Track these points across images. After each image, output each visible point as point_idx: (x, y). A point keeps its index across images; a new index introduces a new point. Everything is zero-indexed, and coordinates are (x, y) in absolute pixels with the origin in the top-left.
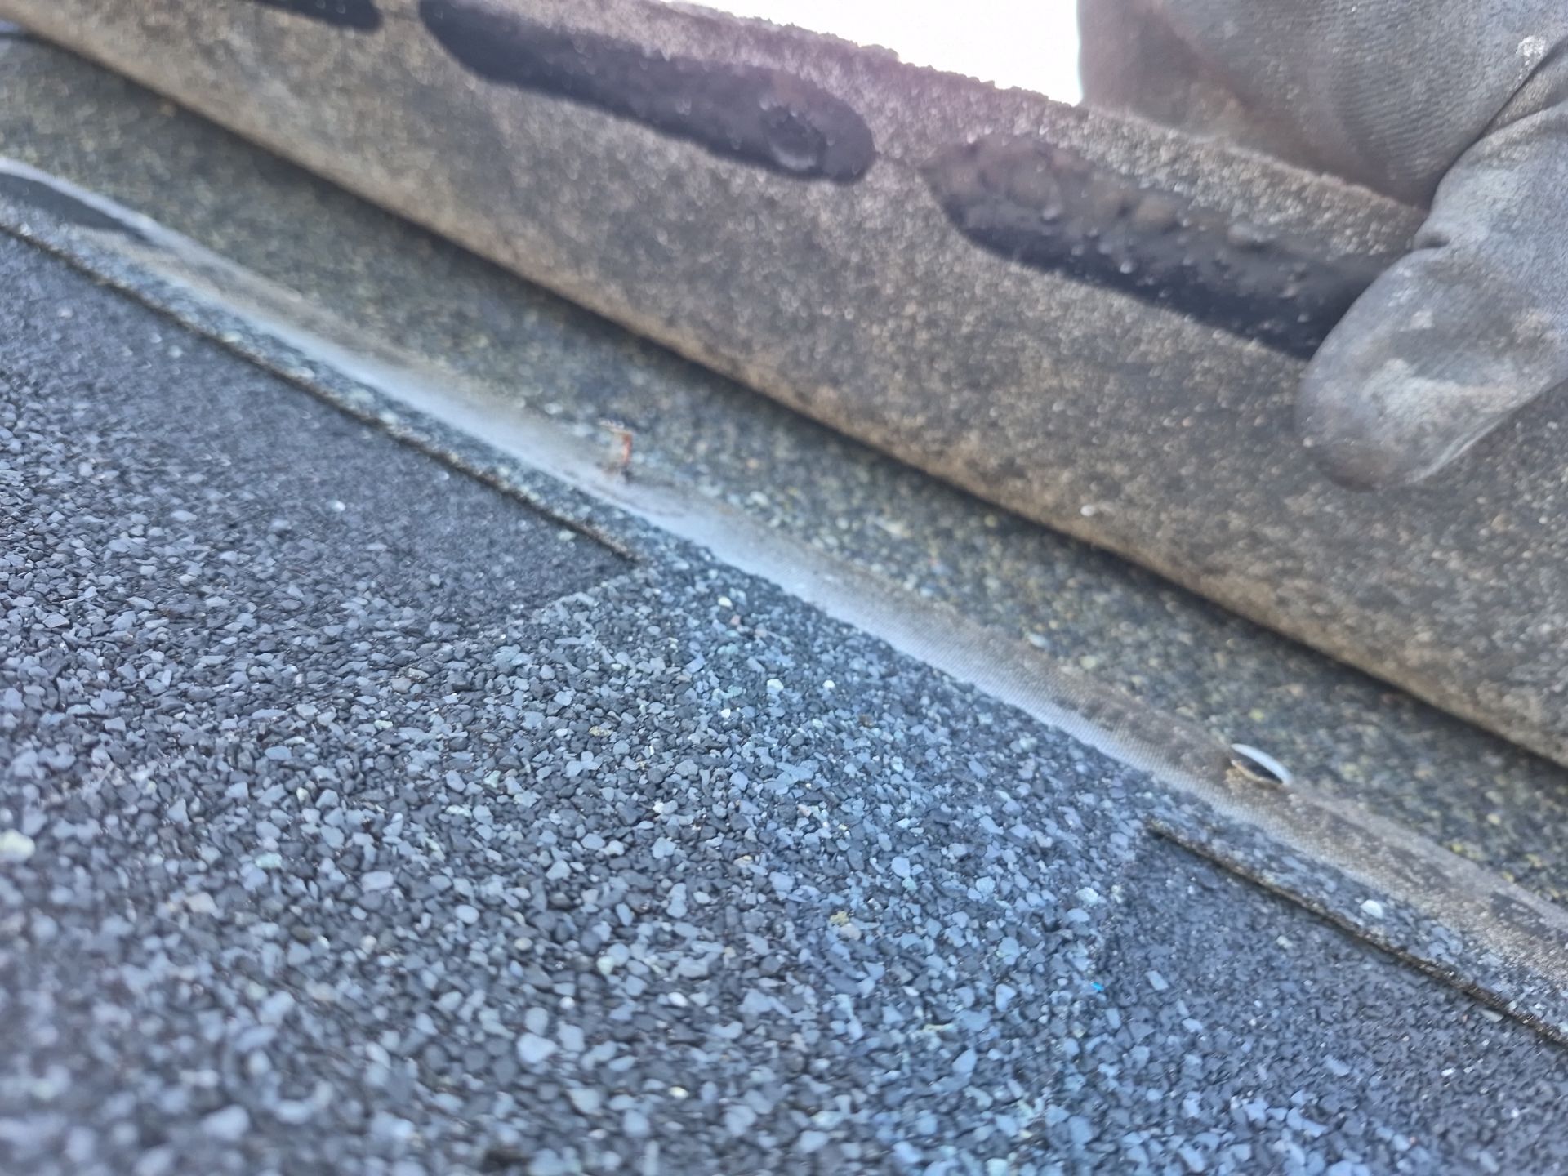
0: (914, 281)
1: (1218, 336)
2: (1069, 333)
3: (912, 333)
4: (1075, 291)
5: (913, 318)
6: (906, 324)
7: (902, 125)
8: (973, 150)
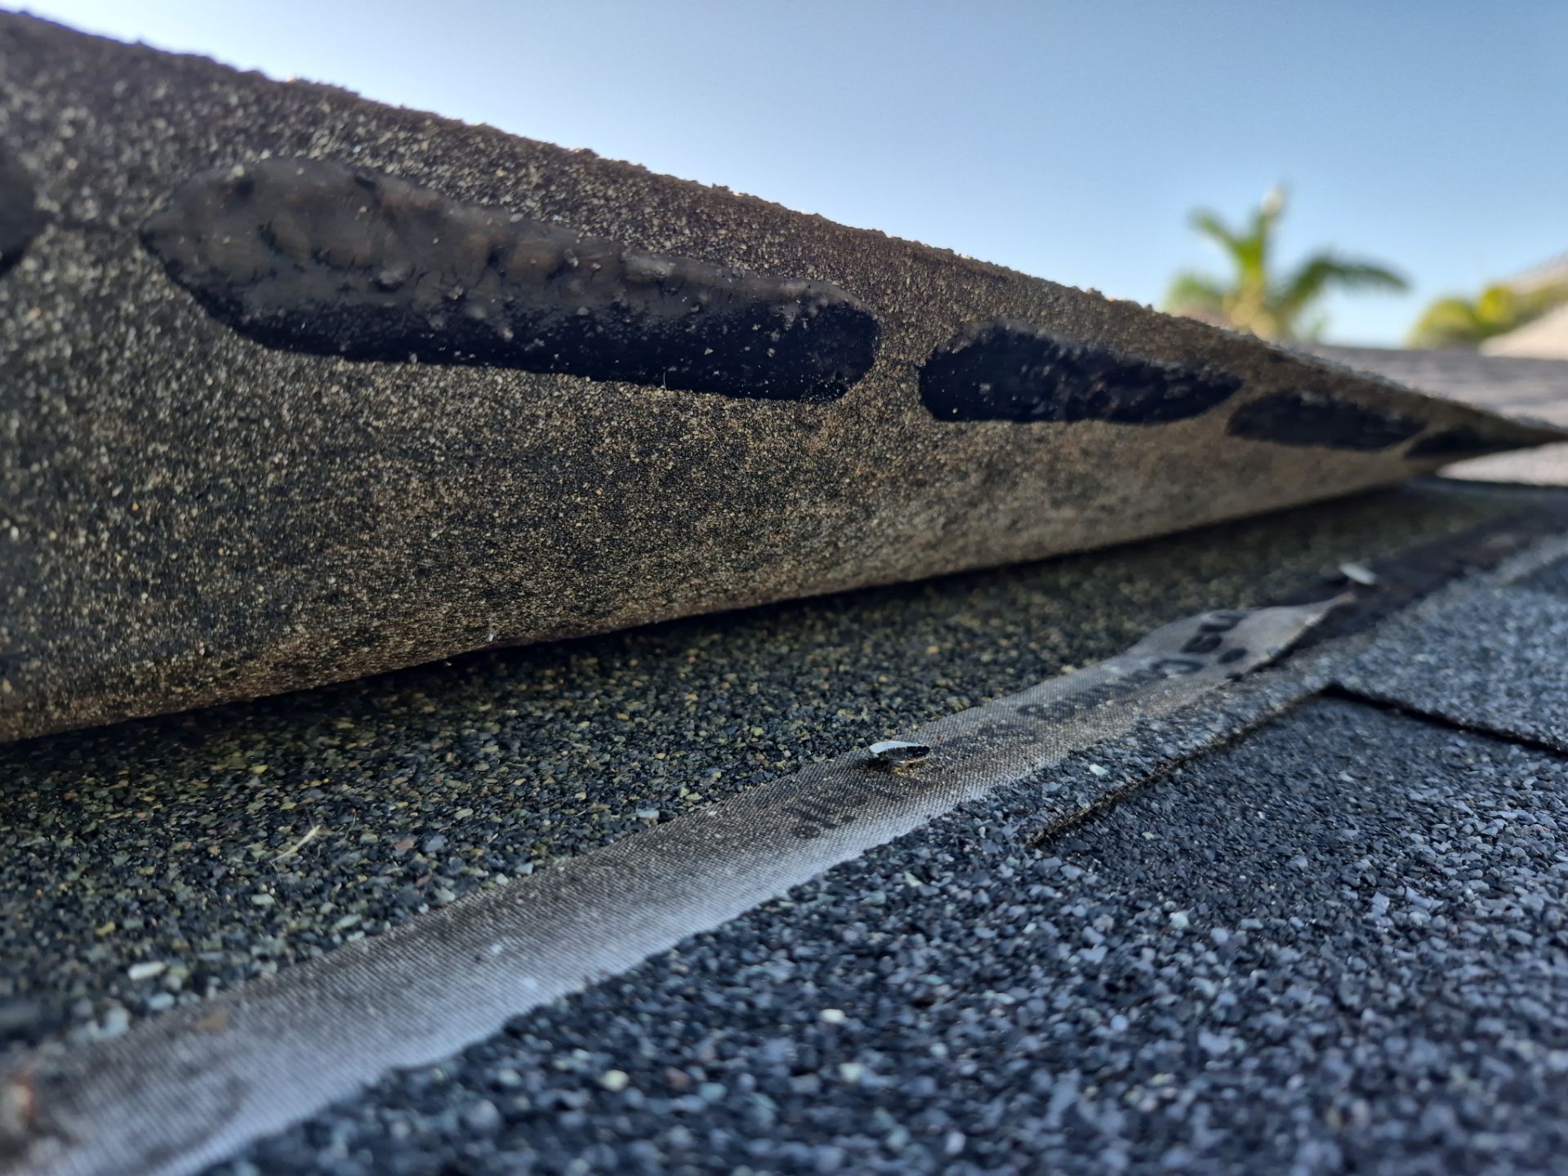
0: (157, 431)
1: (625, 391)
2: (442, 433)
3: (164, 518)
4: (437, 378)
5: (164, 492)
6: (150, 506)
7: (96, 153)
8: (244, 189)
